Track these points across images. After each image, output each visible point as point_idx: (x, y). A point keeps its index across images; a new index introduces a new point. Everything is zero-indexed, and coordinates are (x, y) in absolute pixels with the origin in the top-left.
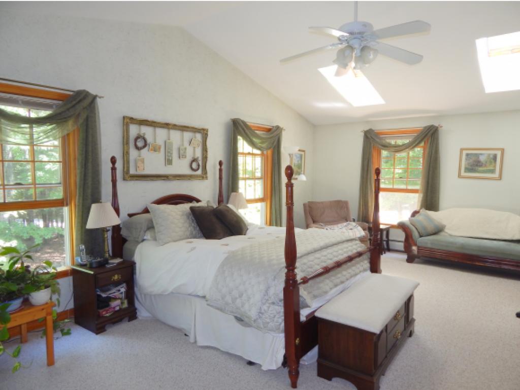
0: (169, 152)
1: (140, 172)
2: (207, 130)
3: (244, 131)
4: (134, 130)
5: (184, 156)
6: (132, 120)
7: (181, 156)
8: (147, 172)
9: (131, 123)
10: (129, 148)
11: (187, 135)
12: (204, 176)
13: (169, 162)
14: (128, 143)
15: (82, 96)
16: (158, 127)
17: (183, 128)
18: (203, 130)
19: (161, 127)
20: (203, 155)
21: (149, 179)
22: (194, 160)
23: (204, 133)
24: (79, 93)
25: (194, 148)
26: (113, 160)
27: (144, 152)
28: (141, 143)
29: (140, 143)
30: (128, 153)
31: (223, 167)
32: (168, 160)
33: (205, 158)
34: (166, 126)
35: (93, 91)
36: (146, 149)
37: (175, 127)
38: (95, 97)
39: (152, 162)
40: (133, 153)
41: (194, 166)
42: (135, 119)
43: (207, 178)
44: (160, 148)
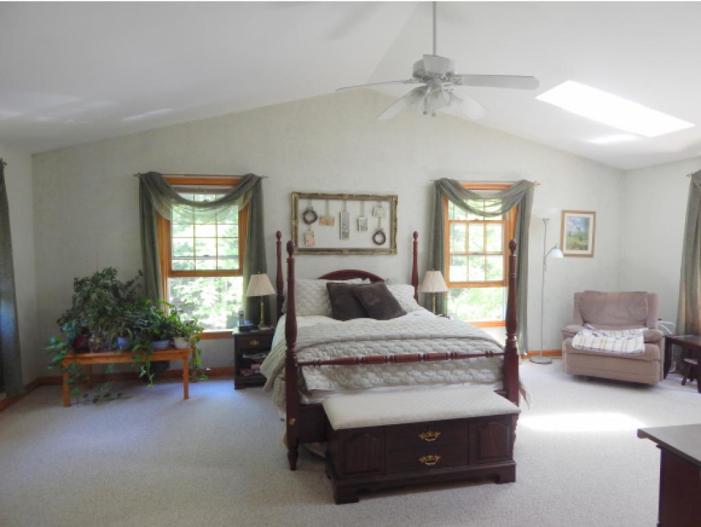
0: (344, 224)
1: (309, 246)
2: (397, 197)
3: (452, 194)
4: (303, 205)
5: (364, 228)
6: (301, 195)
7: (361, 227)
8: (318, 245)
9: (301, 198)
10: (297, 223)
11: (369, 205)
12: (393, 249)
13: (344, 235)
14: (296, 218)
15: (247, 179)
16: (330, 199)
17: (363, 198)
18: (392, 197)
19: (334, 199)
20: (391, 226)
21: (319, 253)
22: (379, 232)
23: (393, 200)
24: (245, 177)
25: (380, 218)
26: (278, 235)
27: (315, 225)
28: (311, 217)
29: (309, 217)
30: (296, 228)
31: (419, 240)
32: (343, 233)
33: (394, 229)
34: (340, 197)
35: (258, 173)
36: (318, 222)
37: (352, 197)
38: (259, 180)
39: (323, 236)
40: (302, 227)
41: (379, 238)
42: (304, 194)
43: (396, 252)
44: (333, 221)
